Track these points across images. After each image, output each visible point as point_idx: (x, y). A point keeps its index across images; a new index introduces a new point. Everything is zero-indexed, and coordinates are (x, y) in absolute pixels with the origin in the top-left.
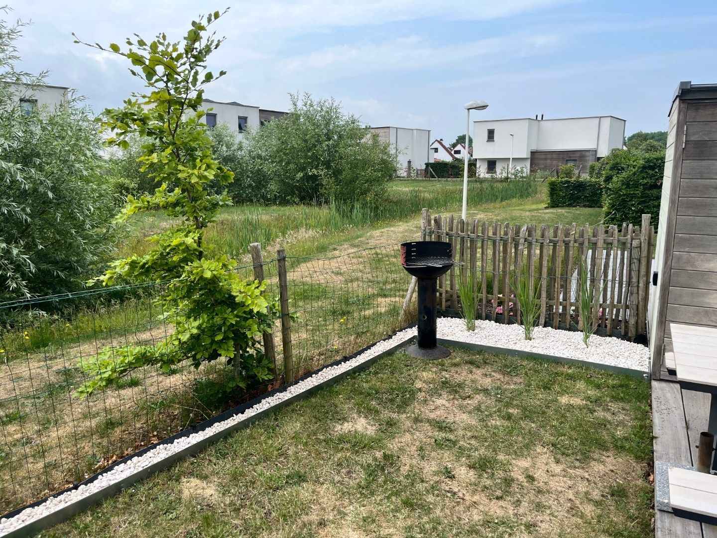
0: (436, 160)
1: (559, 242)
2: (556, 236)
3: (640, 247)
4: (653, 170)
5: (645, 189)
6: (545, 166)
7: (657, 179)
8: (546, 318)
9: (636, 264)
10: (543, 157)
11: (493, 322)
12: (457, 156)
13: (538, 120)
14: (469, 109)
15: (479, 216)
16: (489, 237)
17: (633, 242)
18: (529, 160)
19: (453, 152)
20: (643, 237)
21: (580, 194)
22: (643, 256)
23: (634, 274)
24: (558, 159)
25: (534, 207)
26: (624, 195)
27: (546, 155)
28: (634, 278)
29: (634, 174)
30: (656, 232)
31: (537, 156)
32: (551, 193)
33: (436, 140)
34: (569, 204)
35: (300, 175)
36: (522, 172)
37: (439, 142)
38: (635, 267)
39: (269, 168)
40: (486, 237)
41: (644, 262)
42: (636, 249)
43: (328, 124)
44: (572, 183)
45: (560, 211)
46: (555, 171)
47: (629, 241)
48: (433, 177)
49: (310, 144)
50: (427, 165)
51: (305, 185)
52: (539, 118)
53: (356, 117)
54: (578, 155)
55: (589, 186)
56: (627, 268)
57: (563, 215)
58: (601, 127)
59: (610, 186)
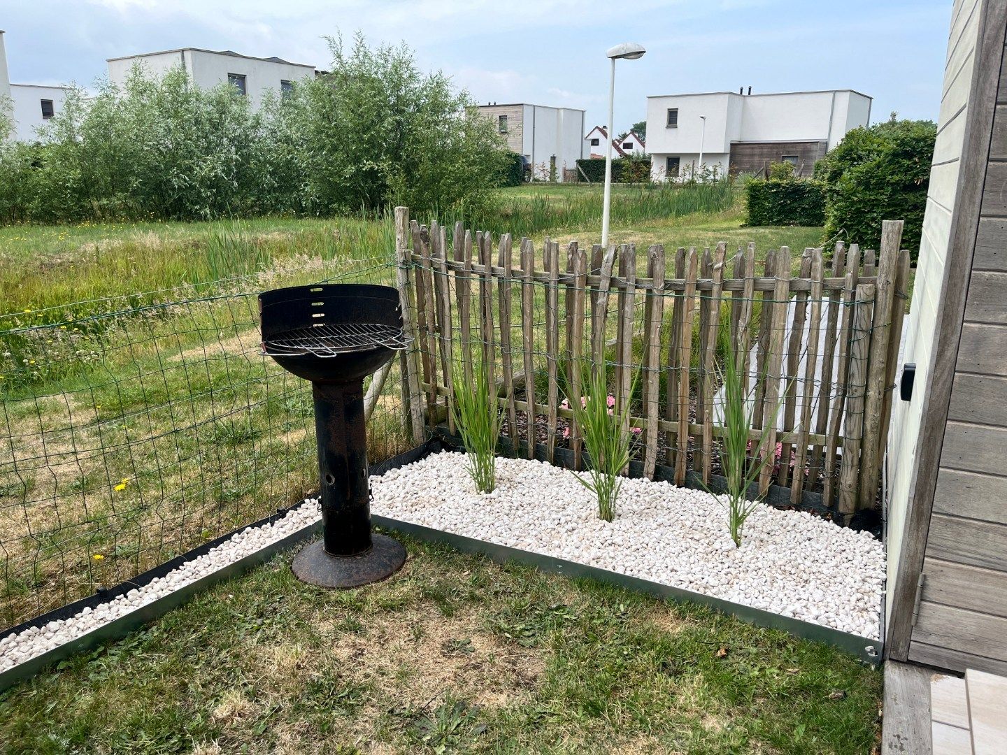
0: (595, 157)
1: (687, 288)
2: (680, 274)
3: (875, 301)
4: (910, 160)
5: (894, 192)
6: (752, 166)
7: (916, 175)
8: (658, 460)
9: (862, 343)
10: (748, 151)
11: (547, 464)
12: (627, 151)
13: (744, 95)
14: (614, 58)
15: (631, 238)
16: (535, 274)
17: (858, 290)
18: (729, 156)
19: (621, 146)
20: (883, 278)
21: (795, 205)
22: (881, 323)
23: (855, 368)
24: (770, 156)
25: (725, 225)
26: (860, 201)
27: (753, 148)
28: (856, 376)
29: (878, 166)
30: (914, 266)
31: (739, 150)
32: (750, 203)
33: (597, 127)
34: (777, 222)
35: (350, 170)
36: (715, 173)
37: (601, 131)
38: (859, 350)
39: (303, 159)
40: (528, 275)
41: (881, 339)
42: (865, 307)
43: (397, 87)
44: (784, 187)
45: (761, 230)
46: (764, 173)
47: (849, 287)
48: (583, 180)
49: (367, 119)
50: (581, 163)
51: (360, 185)
52: (745, 92)
53: (445, 76)
54: (799, 148)
55: (809, 192)
56: (841, 351)
57: (765, 236)
58: (835, 106)
59: (838, 186)
